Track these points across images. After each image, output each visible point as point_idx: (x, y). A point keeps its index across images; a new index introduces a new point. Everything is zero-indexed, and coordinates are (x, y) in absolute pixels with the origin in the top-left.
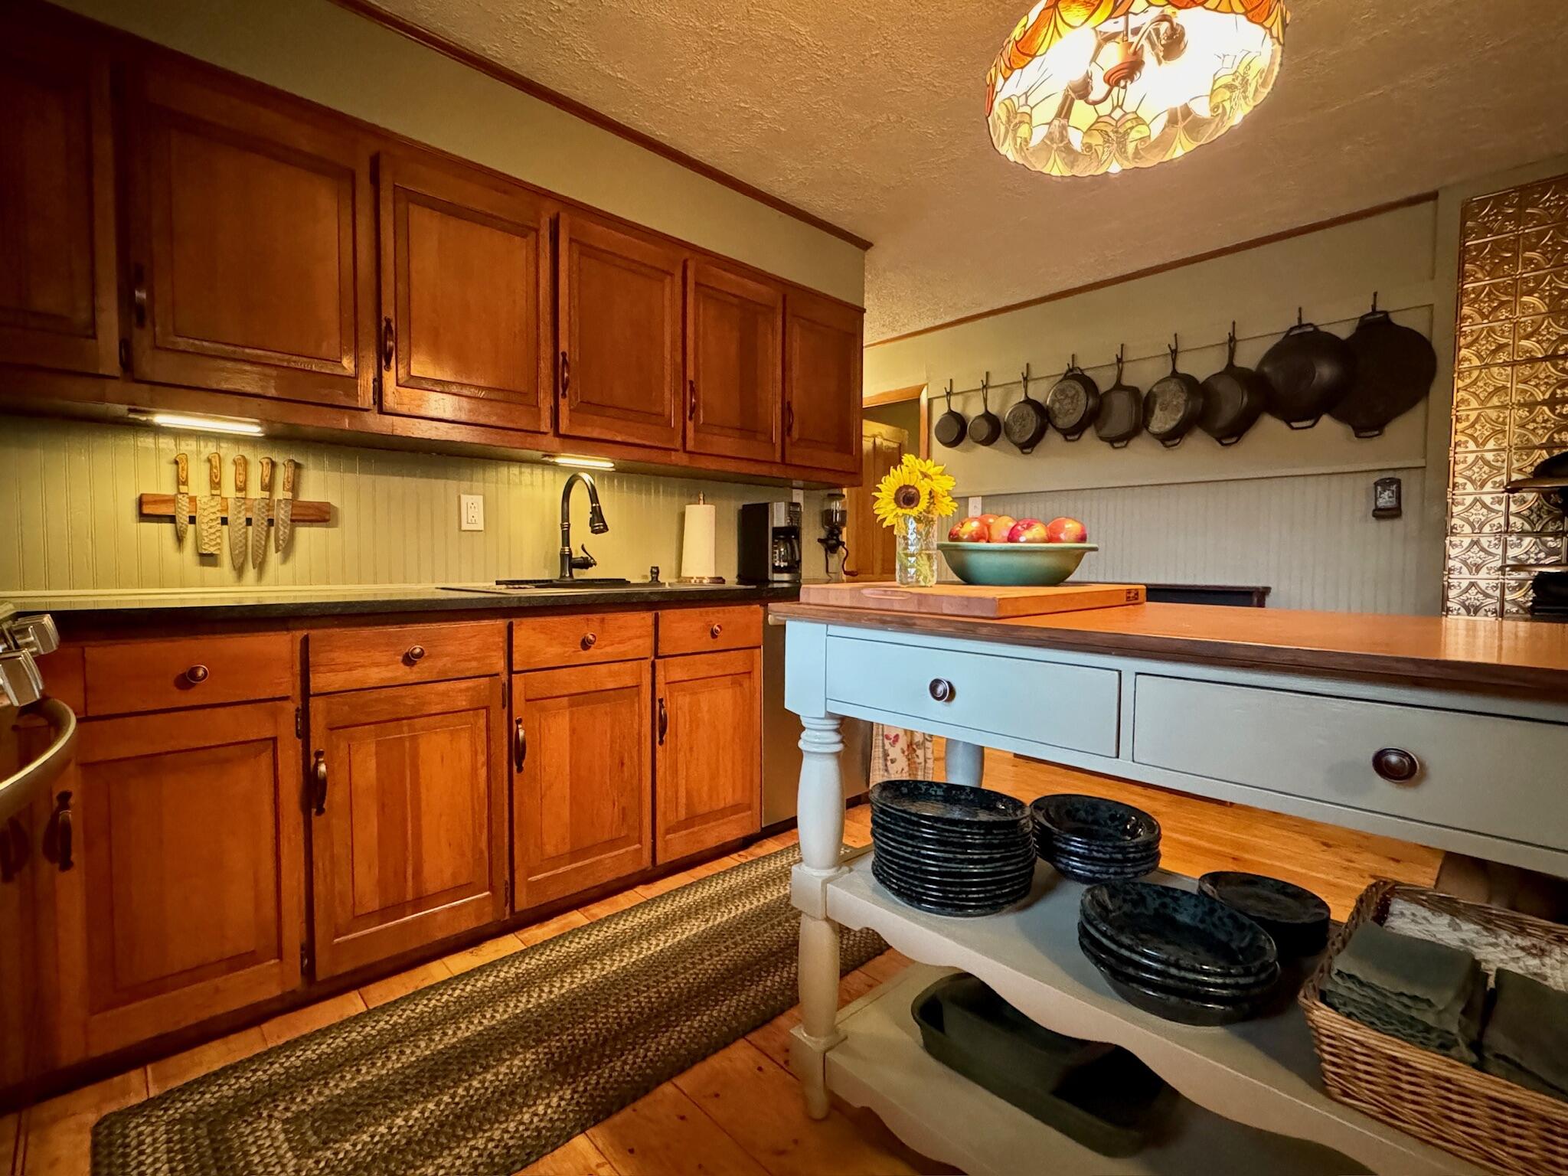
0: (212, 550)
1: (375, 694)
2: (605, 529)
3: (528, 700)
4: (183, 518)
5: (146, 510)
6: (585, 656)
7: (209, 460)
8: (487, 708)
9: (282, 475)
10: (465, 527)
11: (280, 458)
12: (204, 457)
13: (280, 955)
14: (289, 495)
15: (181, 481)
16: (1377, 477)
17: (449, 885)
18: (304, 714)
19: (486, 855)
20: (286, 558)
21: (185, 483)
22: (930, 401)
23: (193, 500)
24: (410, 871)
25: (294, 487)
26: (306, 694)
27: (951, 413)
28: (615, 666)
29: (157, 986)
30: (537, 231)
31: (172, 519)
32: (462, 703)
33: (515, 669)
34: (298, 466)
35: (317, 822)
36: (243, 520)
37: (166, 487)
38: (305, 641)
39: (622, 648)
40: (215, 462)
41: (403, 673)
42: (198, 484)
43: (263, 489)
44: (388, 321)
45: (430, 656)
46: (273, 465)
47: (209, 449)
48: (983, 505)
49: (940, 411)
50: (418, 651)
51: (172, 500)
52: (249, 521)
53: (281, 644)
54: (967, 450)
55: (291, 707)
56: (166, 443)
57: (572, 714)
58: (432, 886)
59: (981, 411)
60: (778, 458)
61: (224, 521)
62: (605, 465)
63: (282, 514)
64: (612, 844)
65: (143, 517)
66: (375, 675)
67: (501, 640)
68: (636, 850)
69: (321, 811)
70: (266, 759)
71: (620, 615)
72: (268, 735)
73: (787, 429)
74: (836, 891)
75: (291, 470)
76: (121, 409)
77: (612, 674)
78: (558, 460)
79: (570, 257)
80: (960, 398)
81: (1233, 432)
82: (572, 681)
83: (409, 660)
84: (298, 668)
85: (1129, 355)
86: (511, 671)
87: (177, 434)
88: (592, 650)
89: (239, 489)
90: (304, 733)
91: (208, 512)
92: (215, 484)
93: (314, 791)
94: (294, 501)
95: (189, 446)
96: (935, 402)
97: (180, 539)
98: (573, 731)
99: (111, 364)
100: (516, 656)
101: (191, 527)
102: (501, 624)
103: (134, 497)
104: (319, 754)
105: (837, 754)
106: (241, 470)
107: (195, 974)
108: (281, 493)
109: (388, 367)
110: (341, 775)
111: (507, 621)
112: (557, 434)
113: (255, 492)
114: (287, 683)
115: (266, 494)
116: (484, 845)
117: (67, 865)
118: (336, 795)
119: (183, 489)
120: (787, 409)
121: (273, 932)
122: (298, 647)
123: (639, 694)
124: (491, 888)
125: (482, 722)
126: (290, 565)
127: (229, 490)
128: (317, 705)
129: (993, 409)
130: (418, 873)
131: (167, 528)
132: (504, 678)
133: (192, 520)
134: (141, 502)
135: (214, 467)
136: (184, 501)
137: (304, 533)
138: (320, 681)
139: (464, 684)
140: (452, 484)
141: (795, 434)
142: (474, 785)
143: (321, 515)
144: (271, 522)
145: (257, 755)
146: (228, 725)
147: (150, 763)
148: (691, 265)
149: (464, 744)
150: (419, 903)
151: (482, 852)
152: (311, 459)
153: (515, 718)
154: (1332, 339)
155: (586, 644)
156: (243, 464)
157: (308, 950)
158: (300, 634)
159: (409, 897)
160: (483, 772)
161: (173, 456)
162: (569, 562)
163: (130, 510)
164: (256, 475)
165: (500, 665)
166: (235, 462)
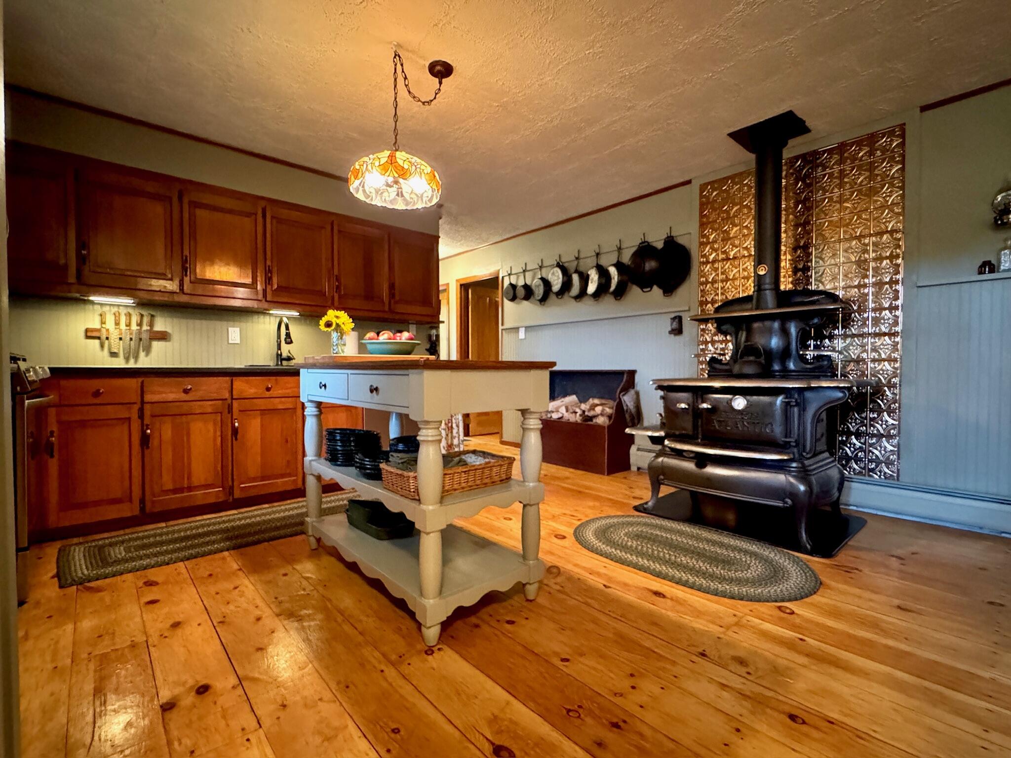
0: (116, 351)
1: (171, 404)
2: (291, 342)
3: (240, 411)
4: (104, 337)
5: (89, 334)
6: (268, 394)
7: (115, 314)
8: (221, 413)
9: (146, 320)
10: (230, 342)
11: (144, 313)
12: (112, 312)
13: (131, 500)
14: (149, 328)
15: (103, 322)
16: (673, 315)
17: (203, 483)
18: (141, 411)
19: (220, 473)
20: (147, 355)
21: (105, 323)
22: (503, 277)
23: (108, 330)
24: (186, 476)
25: (151, 325)
26: (143, 402)
27: (511, 284)
28: (283, 399)
29: (84, 505)
30: (256, 214)
31: (99, 338)
32: (210, 410)
33: (234, 397)
34: (152, 316)
35: (147, 452)
36: (128, 339)
37: (96, 325)
38: (142, 383)
39: (287, 391)
40: (117, 314)
41: (184, 397)
42: (110, 324)
43: (137, 325)
44: (186, 257)
45: (195, 391)
46: (142, 316)
47: (115, 309)
48: (526, 331)
49: (506, 283)
50: (189, 388)
51: (99, 330)
52: (131, 339)
53: (133, 383)
54: (518, 303)
55: (136, 408)
56: (97, 307)
57: (262, 418)
58: (195, 482)
59: (523, 283)
60: (387, 308)
61: (121, 339)
62: (295, 314)
63: (145, 336)
64: (282, 476)
65: (87, 337)
66: (171, 397)
67: (228, 385)
68: (294, 480)
69: (148, 447)
70: (126, 426)
71: (285, 378)
72: (127, 416)
73: (392, 295)
74: (314, 463)
75: (149, 317)
76: (78, 295)
77: (281, 402)
78: (271, 312)
79: (272, 224)
80: (515, 276)
81: (620, 293)
82: (262, 404)
83: (186, 391)
84: (139, 392)
85: (582, 256)
86: (232, 399)
87: (102, 305)
88: (271, 392)
89: (127, 326)
90: (141, 416)
91: (114, 335)
92: (117, 324)
93: (145, 440)
94: (151, 331)
95: (106, 309)
96: (505, 278)
97: (102, 346)
98: (262, 426)
99: (72, 279)
100: (234, 393)
101: (107, 342)
102: (228, 379)
103: (83, 329)
104: (147, 425)
105: (316, 415)
106: (128, 318)
107: (97, 503)
108: (145, 327)
109: (186, 275)
110: (157, 434)
111: (231, 378)
112: (266, 301)
113: (134, 327)
114: (135, 397)
115: (139, 328)
116: (219, 469)
117: (52, 456)
118: (154, 442)
119: (104, 326)
120: (392, 287)
121: (128, 492)
122: (140, 384)
123: (295, 412)
124: (222, 487)
125: (219, 418)
126: (149, 357)
127: (123, 326)
128: (147, 407)
129: (528, 283)
130: (189, 478)
131: (97, 342)
132: (229, 401)
133: (107, 338)
134: (87, 330)
135: (117, 316)
136: (104, 331)
137: (156, 345)
138: (148, 398)
139: (210, 403)
140: (225, 323)
141: (397, 298)
142: (215, 444)
143: (163, 336)
144: (141, 339)
145: (123, 423)
146: (111, 412)
147: (83, 424)
148: (335, 222)
149: (211, 427)
150: (190, 489)
151: (218, 473)
152: (159, 313)
153: (234, 417)
154: (655, 248)
155: (268, 389)
156: (129, 315)
157: (142, 501)
158: (140, 380)
159: (186, 486)
160: (219, 439)
161: (99, 313)
162: (279, 357)
163: (82, 334)
164: (135, 319)
165: (227, 395)
166: (125, 314)
